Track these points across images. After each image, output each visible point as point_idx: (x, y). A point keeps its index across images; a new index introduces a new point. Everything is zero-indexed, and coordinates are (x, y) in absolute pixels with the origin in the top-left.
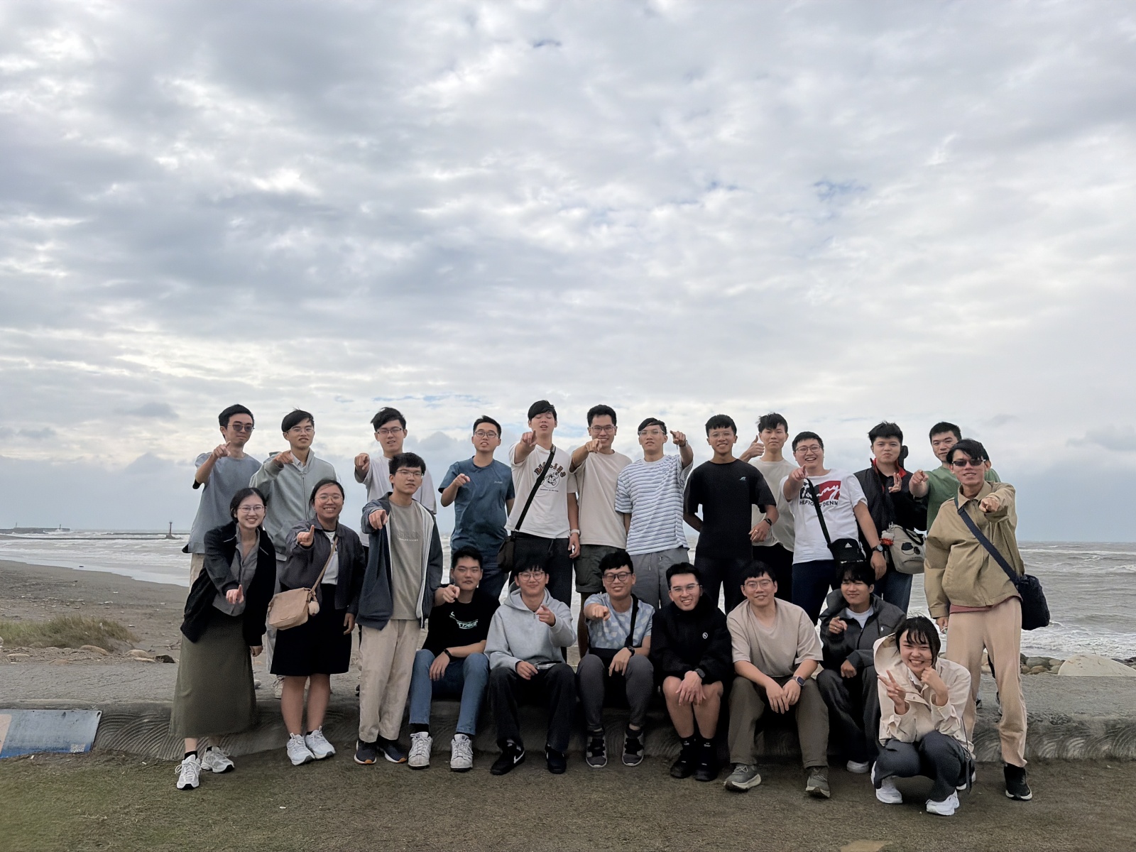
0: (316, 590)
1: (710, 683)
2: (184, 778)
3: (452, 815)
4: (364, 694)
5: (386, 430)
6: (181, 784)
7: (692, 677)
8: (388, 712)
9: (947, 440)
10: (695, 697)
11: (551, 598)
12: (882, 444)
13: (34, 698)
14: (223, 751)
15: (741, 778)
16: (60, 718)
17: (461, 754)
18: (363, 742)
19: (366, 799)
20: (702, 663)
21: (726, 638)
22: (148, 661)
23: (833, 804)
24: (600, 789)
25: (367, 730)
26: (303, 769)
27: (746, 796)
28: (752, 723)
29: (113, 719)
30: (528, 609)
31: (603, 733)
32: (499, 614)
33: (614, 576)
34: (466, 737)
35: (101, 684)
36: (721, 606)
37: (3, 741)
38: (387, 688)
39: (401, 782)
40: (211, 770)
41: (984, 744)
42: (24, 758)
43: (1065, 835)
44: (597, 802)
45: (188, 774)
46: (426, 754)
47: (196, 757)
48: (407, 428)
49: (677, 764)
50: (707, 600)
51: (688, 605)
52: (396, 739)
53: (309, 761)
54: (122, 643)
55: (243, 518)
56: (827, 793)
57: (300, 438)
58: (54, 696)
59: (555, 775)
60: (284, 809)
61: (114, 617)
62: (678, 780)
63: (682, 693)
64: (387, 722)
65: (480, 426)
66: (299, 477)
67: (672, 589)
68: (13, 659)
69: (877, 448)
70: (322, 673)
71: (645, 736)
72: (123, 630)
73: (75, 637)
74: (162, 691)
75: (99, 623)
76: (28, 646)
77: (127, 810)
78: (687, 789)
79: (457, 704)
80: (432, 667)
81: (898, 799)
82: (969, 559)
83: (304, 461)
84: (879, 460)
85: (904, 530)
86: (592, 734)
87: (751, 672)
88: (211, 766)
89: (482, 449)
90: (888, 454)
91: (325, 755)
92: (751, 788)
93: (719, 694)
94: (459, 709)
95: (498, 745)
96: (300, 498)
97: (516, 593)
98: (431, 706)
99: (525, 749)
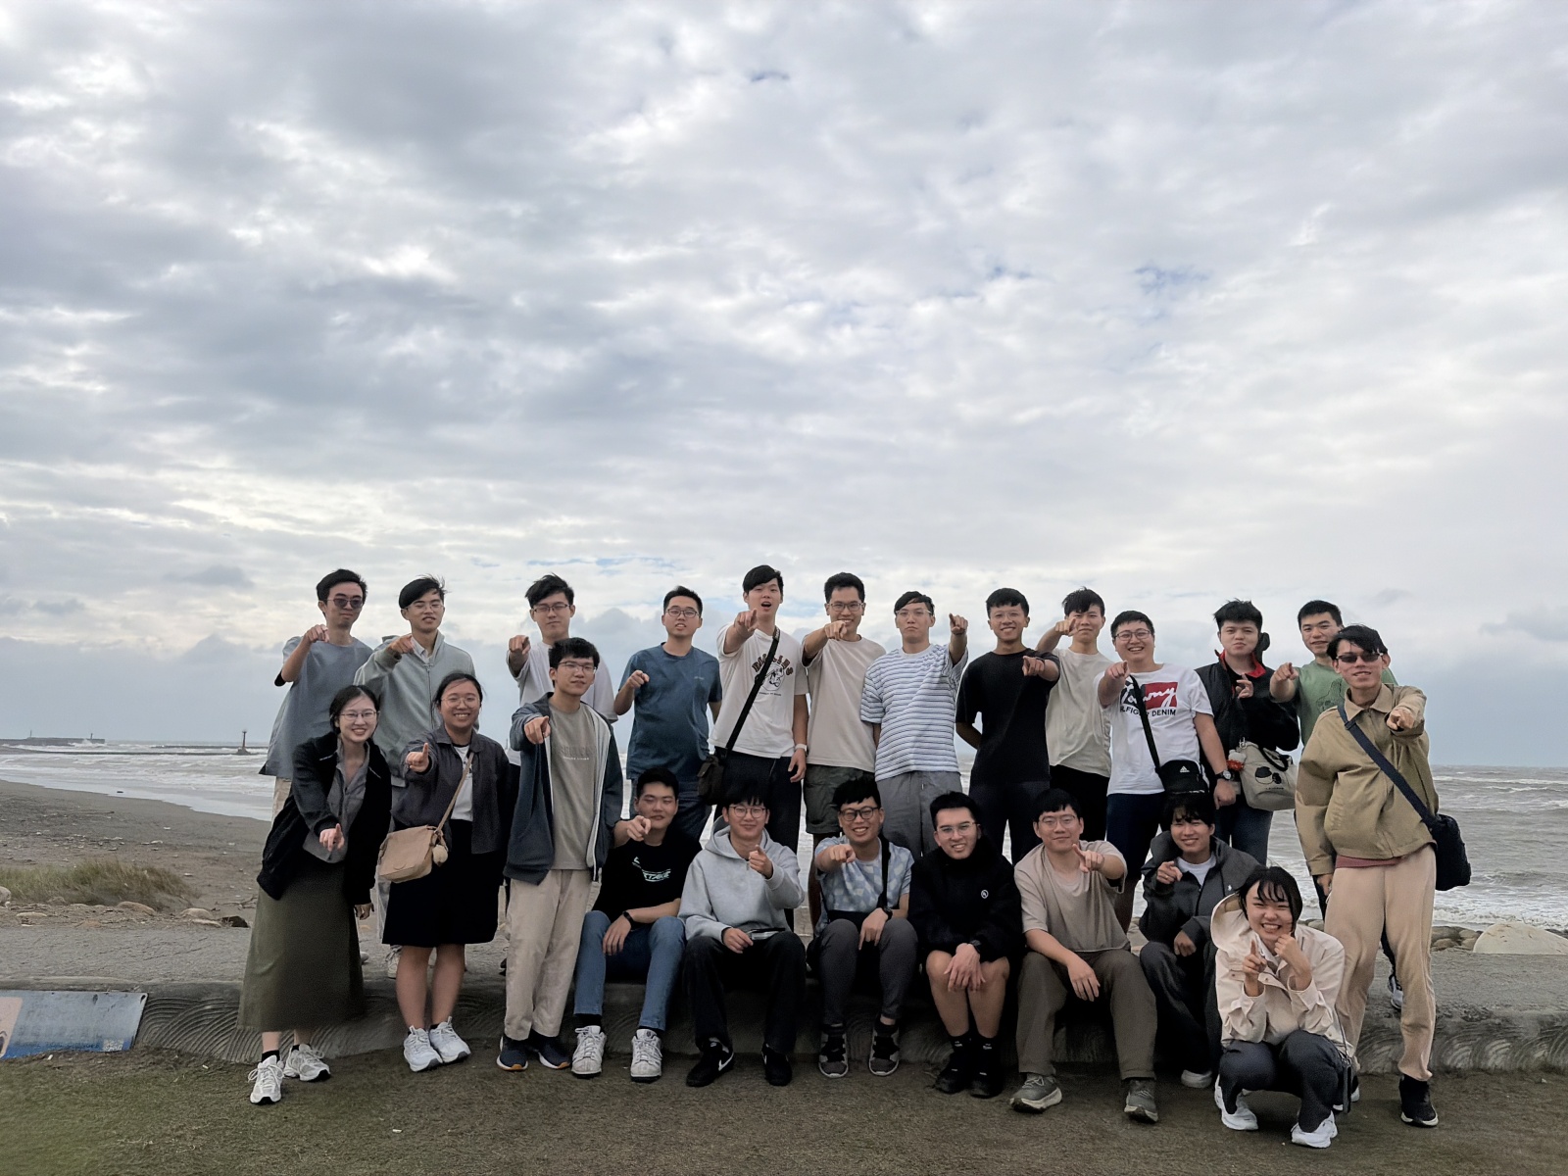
0: (443, 829)
1: (992, 960)
2: (261, 1088)
3: (632, 1143)
4: (512, 972)
5: (546, 607)
6: (256, 1098)
7: (967, 952)
8: (546, 998)
9: (1323, 625)
10: (970, 979)
11: (770, 841)
12: (1232, 631)
13: (54, 975)
14: (315, 1051)
15: (1034, 1093)
16: (89, 1003)
17: (645, 1057)
18: (509, 1039)
19: (512, 1119)
20: (982, 932)
21: (1014, 897)
22: (212, 925)
23: (1160, 1132)
24: (839, 1108)
25: (515, 1022)
26: (426, 1076)
28: (1049, 1018)
29: (162, 1005)
30: (737, 857)
31: (843, 1029)
32: (700, 862)
33: (856, 813)
34: (653, 1033)
35: (146, 956)
36: (1007, 852)
37: (9, 1035)
38: (544, 964)
39: (563, 1095)
40: (298, 1077)
41: (1371, 1048)
42: (38, 1059)
44: (834, 1126)
45: (265, 1083)
46: (597, 1056)
47: (278, 1059)
48: (574, 603)
49: (945, 1074)
50: (987, 845)
51: (961, 852)
52: (555, 1035)
53: (434, 1067)
54: (174, 898)
55: (346, 727)
56: (1153, 1116)
57: (424, 616)
58: (81, 972)
59: (776, 1088)
60: (399, 1133)
61: (164, 862)
62: (946, 1096)
63: (953, 975)
64: (543, 1011)
65: (673, 602)
66: (423, 670)
67: (938, 828)
68: (25, 921)
69: (1226, 636)
70: (454, 942)
71: (903, 1033)
72: (176, 881)
73: (110, 889)
74: (228, 966)
75: (143, 870)
76: (45, 902)
77: (181, 1132)
78: (959, 1108)
79: (640, 986)
80: (607, 936)
81: (1252, 1124)
82: (1367, 792)
83: (430, 648)
84: (1229, 654)
85: (1261, 749)
86: (827, 1029)
87: (1048, 944)
88: (298, 1072)
89: (676, 632)
90: (1241, 644)
91: (456, 1057)
92: (1048, 1108)
93: (1004, 976)
94: (644, 994)
95: (698, 1045)
96: (421, 697)
97: (723, 834)
98: (605, 990)
99: (735, 1050)
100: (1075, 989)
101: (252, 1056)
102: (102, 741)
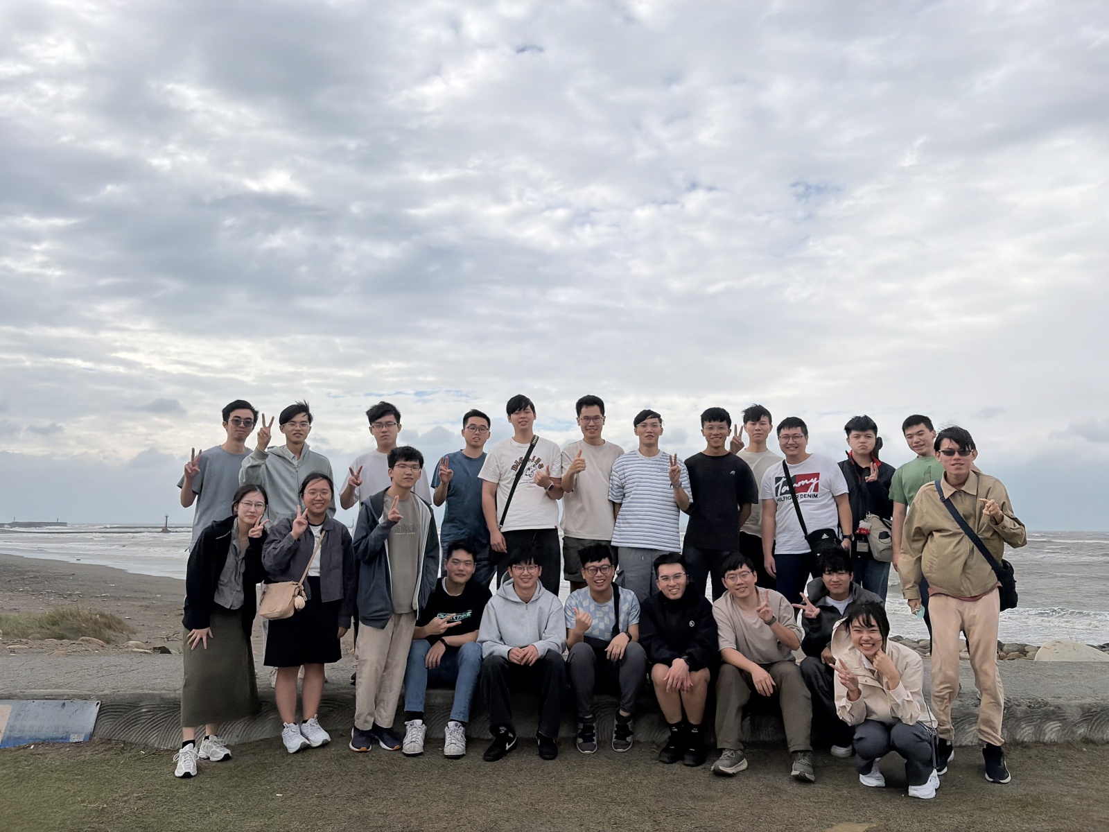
0: (303, 584)
1: (697, 670)
2: (183, 766)
3: (445, 802)
4: (360, 683)
5: (381, 425)
6: (179, 772)
7: (680, 664)
8: (383, 700)
9: (920, 433)
10: (682, 683)
11: (543, 589)
12: (858, 437)
13: (34, 688)
14: (220, 740)
15: (728, 762)
16: (59, 708)
17: (454, 741)
18: (358, 730)
19: (361, 786)
20: (691, 650)
21: (713, 625)
22: (145, 652)
23: (818, 789)
24: (591, 775)
25: (362, 718)
27: (733, 781)
28: (738, 710)
29: (112, 709)
30: (521, 601)
31: (594, 719)
32: (492, 605)
33: (597, 569)
34: (459, 724)
35: (99, 675)
37: (3, 731)
38: (382, 676)
39: (396, 769)
40: (209, 758)
41: (963, 727)
42: (24, 748)
43: (1043, 816)
44: (587, 787)
45: (185, 763)
46: (420, 742)
47: (194, 746)
48: (401, 423)
49: (666, 750)
50: (694, 590)
51: (675, 594)
52: (390, 726)
54: (119, 634)
55: (242, 512)
56: (812, 777)
57: (294, 432)
58: (54, 687)
59: (546, 761)
60: (280, 797)
61: (110, 608)
62: (667, 766)
63: (670, 681)
64: (382, 710)
65: (469, 421)
66: (294, 471)
67: (660, 578)
68: (13, 651)
69: (852, 440)
70: (317, 662)
71: (635, 722)
72: (119, 622)
73: (72, 629)
74: (158, 681)
75: (96, 615)
76: (26, 638)
77: (126, 798)
78: (675, 774)
79: (451, 692)
80: (428, 657)
81: (881, 783)
82: (955, 550)
83: (298, 455)
84: (855, 452)
85: (881, 519)
86: (583, 720)
87: (736, 657)
88: (209, 755)
89: (473, 443)
90: (864, 447)
91: (320, 743)
92: (738, 773)
93: (706, 681)
94: (453, 697)
95: (491, 732)
96: (292, 489)
97: (510, 584)
98: (426, 694)
99: (517, 736)
100: (757, 688)
101: (176, 744)
102: (64, 524)
